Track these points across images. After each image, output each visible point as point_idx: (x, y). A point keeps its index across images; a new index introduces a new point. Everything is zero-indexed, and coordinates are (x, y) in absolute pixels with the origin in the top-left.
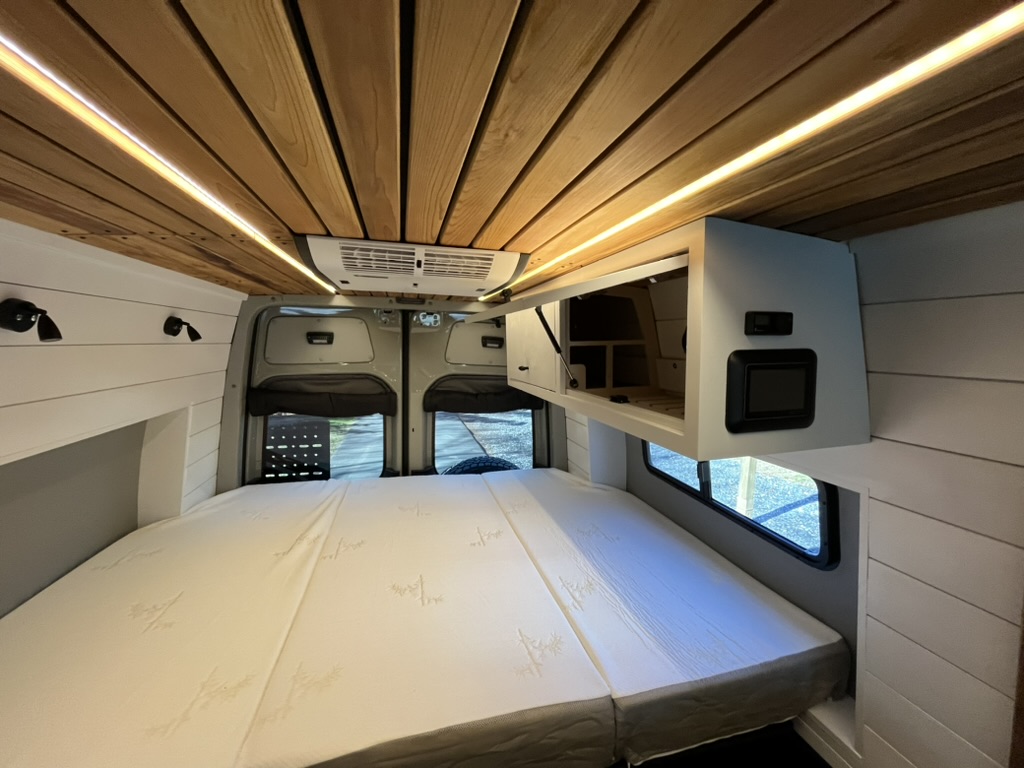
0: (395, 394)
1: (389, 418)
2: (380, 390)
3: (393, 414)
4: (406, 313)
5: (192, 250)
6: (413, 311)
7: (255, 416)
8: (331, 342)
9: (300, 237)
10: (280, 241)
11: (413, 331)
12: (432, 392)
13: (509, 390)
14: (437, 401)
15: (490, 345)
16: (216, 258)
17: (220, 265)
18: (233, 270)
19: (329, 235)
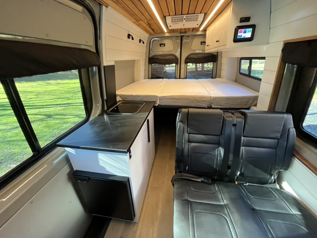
0: (178, 59)
1: (177, 65)
2: (175, 58)
4: (182, 37)
5: (147, 23)
6: (183, 36)
7: (150, 64)
8: (164, 46)
9: (165, 17)
10: (161, 18)
11: (183, 42)
12: (187, 58)
13: (207, 57)
14: (188, 60)
15: (202, 44)
16: (149, 25)
17: (149, 26)
18: (150, 27)
19: (169, 15)
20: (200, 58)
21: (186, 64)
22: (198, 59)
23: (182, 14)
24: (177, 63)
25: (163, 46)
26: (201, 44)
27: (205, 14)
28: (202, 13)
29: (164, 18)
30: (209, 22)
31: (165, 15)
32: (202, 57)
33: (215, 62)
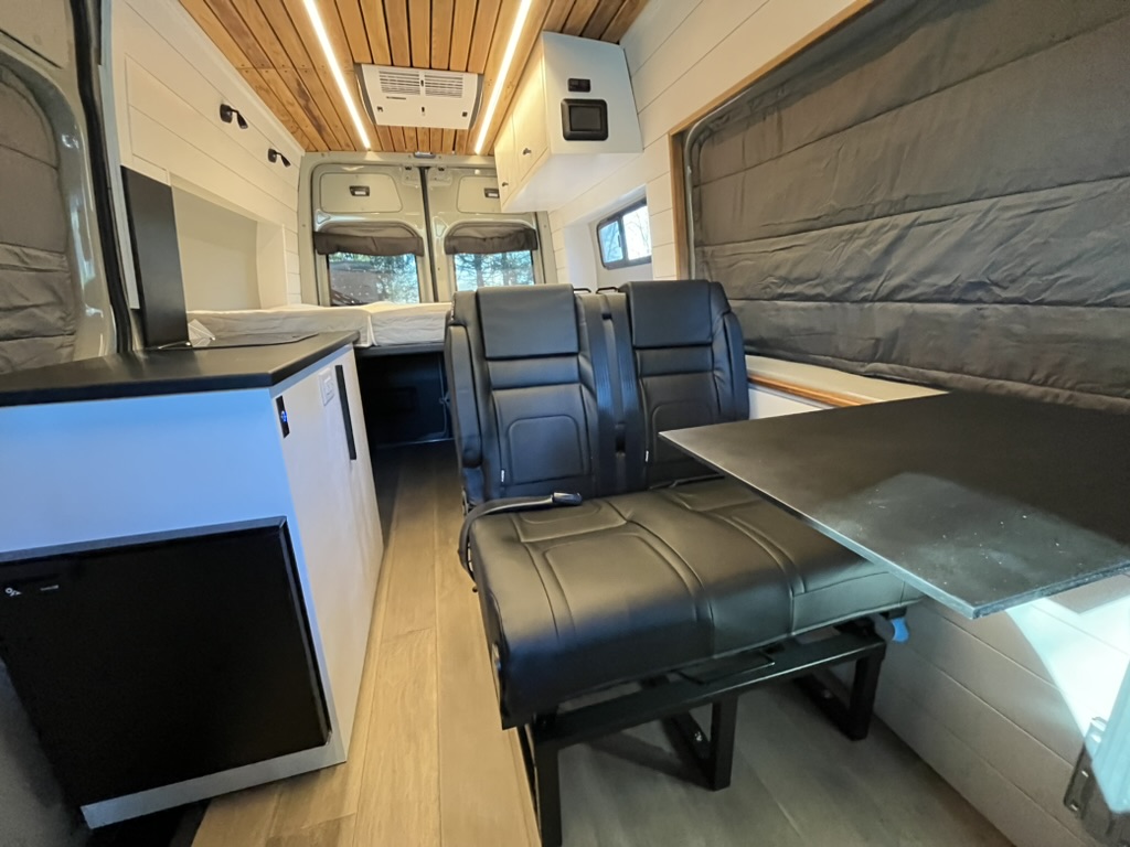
0: (421, 239)
1: (419, 258)
2: (409, 236)
3: (422, 255)
4: (423, 170)
5: (294, 85)
6: (428, 168)
7: (320, 253)
8: (368, 194)
9: (357, 66)
10: (347, 72)
11: (430, 185)
12: (449, 238)
13: (510, 235)
14: (455, 245)
15: (490, 195)
16: (303, 94)
17: (302, 102)
18: (307, 109)
19: (373, 63)
20: (492, 238)
21: (450, 257)
22: (484, 239)
23: (412, 66)
24: (418, 253)
25: (364, 193)
26: (487, 195)
27: (481, 76)
28: (472, 72)
29: (355, 70)
30: (496, 115)
31: (356, 61)
32: (497, 235)
33: (536, 249)
